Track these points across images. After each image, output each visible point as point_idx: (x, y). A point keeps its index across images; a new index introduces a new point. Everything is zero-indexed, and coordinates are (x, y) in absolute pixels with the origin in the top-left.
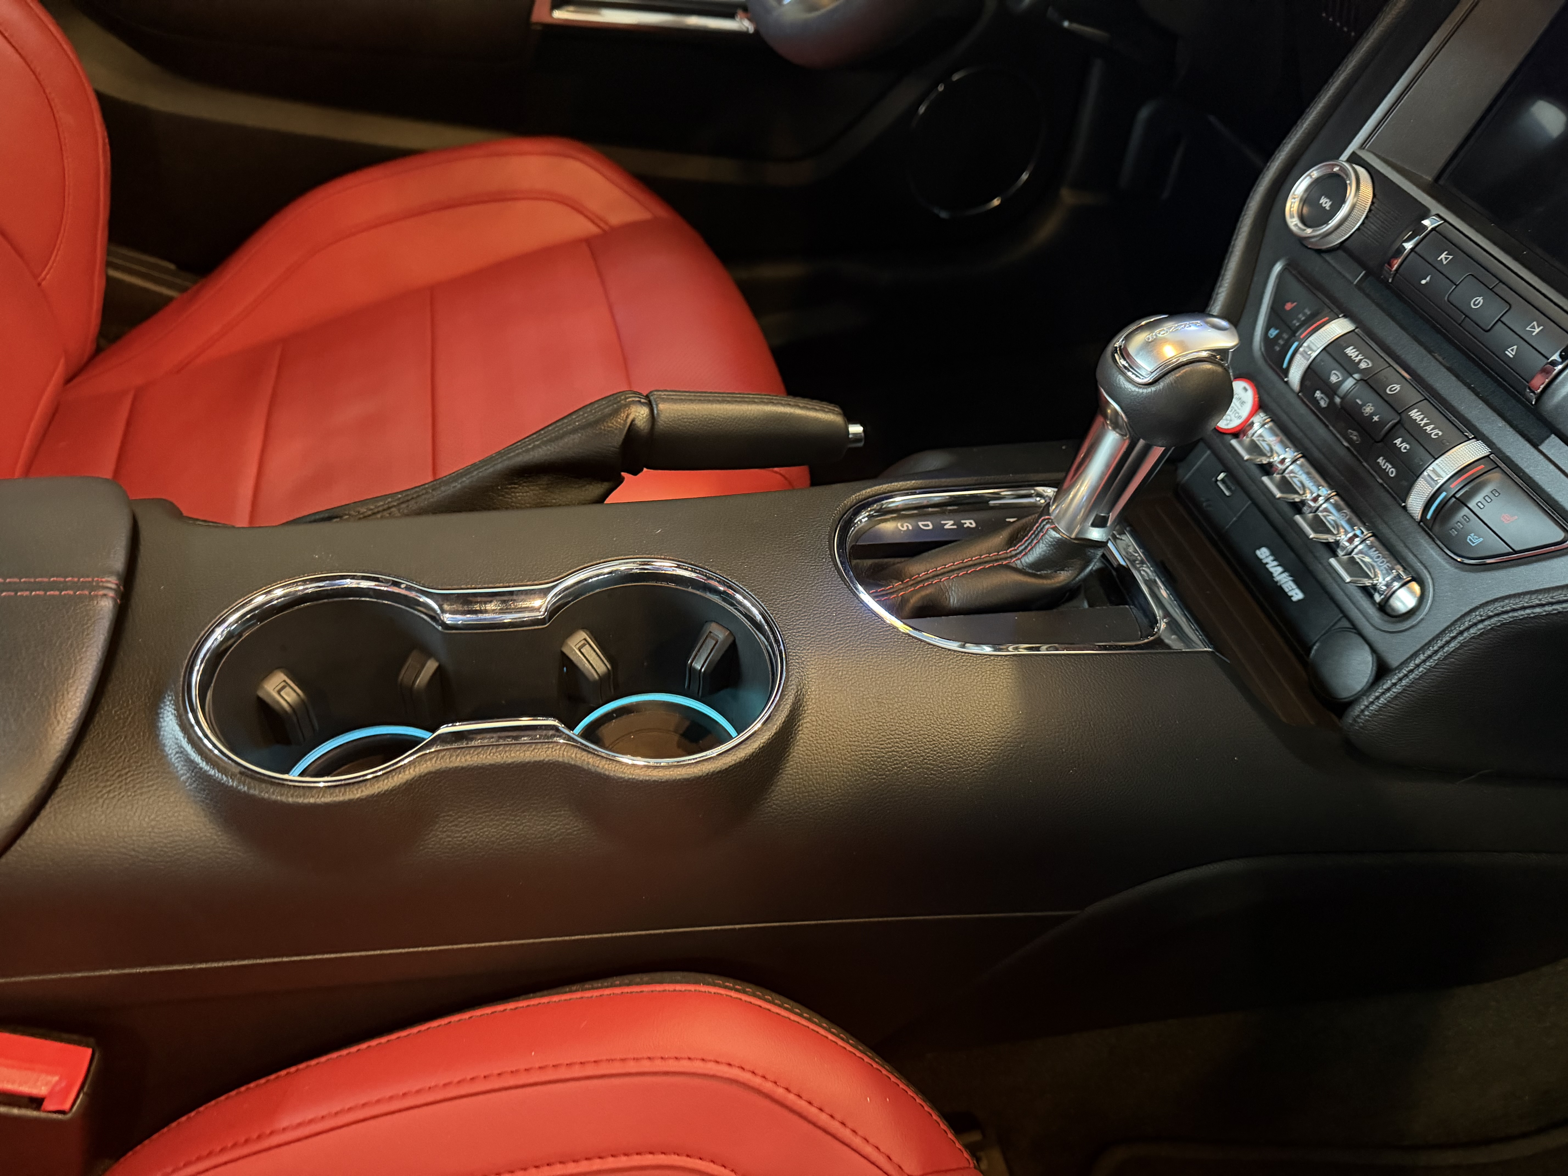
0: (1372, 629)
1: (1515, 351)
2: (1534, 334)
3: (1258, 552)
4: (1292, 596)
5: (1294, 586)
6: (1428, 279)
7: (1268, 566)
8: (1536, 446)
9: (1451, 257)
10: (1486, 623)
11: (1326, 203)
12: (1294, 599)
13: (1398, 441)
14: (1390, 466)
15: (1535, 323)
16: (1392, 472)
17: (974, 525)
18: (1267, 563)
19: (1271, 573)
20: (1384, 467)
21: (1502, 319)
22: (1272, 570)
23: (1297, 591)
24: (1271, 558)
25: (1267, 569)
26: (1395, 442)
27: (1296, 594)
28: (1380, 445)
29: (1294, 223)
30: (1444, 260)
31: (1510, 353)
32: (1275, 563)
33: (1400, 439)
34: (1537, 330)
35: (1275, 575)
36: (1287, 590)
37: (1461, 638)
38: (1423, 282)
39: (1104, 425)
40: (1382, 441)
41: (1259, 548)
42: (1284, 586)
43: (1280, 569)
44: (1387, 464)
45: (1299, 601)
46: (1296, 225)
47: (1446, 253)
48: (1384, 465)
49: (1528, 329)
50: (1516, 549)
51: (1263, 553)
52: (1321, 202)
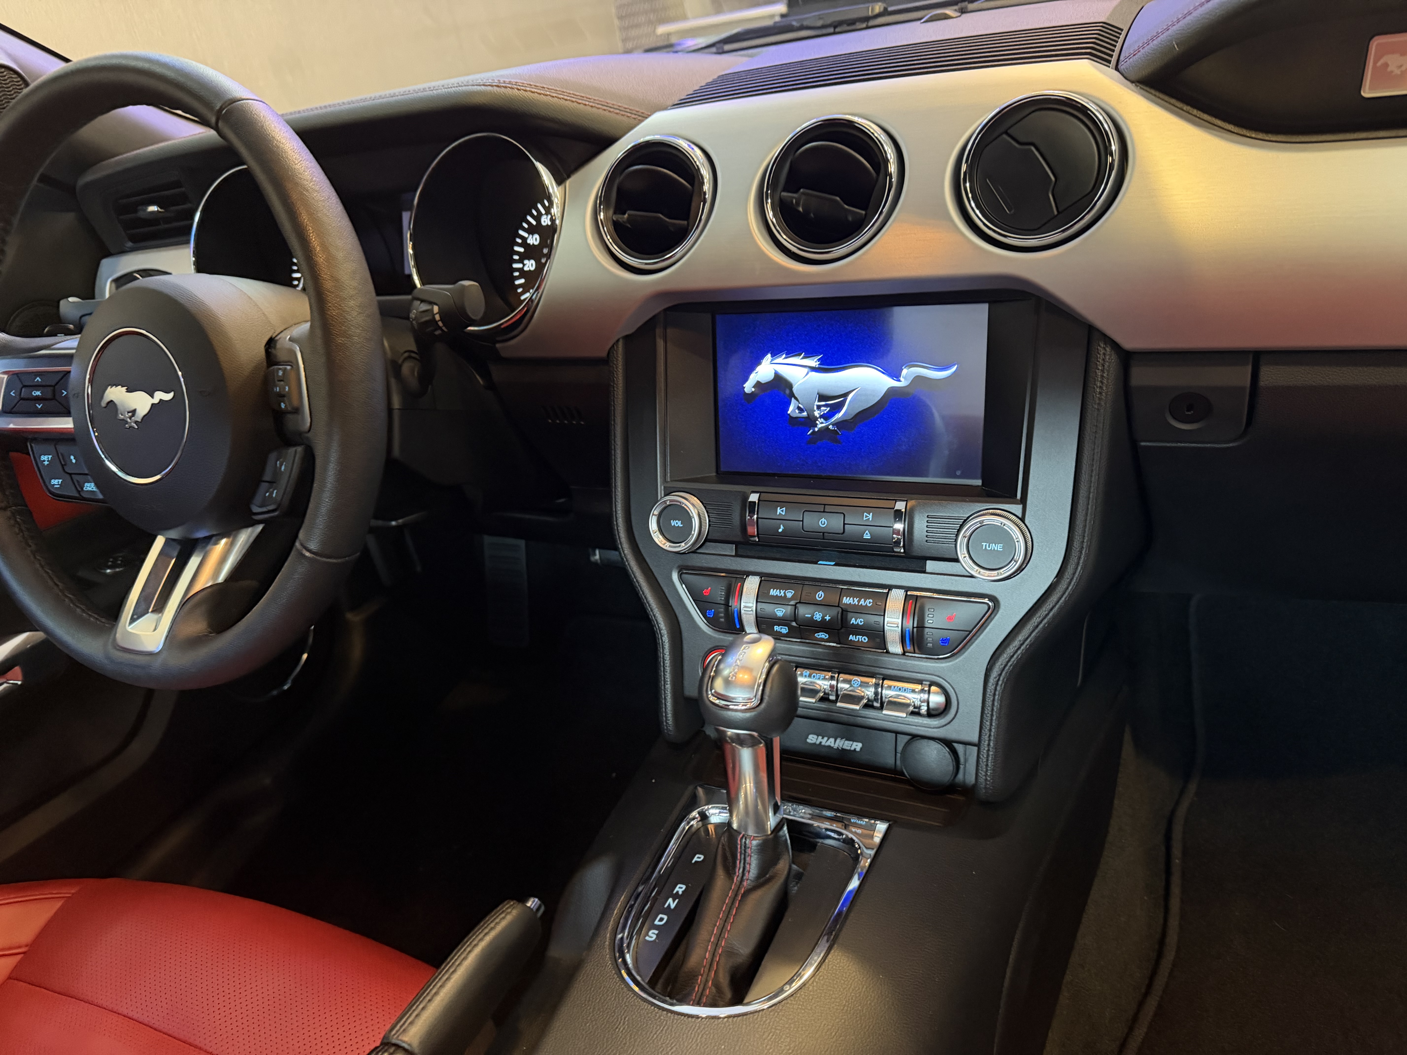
0: (935, 730)
1: (868, 533)
2: (870, 520)
3: (808, 741)
4: (855, 749)
5: (851, 743)
6: (782, 527)
7: (823, 744)
8: (924, 572)
9: (784, 509)
10: (1001, 679)
11: (677, 523)
12: (858, 749)
13: (853, 621)
14: (860, 637)
15: (865, 514)
16: (865, 639)
17: (684, 887)
18: (821, 742)
19: (829, 747)
20: (857, 640)
21: (846, 522)
22: (828, 744)
23: (855, 744)
24: (820, 737)
25: (824, 746)
26: (851, 623)
27: (857, 745)
28: (843, 630)
29: (666, 546)
30: (781, 512)
31: (867, 536)
32: (826, 739)
33: (853, 619)
34: (870, 516)
35: (832, 745)
36: (848, 748)
37: (997, 697)
38: (780, 530)
39: (733, 749)
40: (842, 627)
41: (807, 738)
42: (845, 747)
43: (832, 740)
44: (857, 637)
45: (861, 749)
46: (670, 546)
47: (779, 508)
48: (856, 638)
49: (864, 519)
50: (970, 629)
51: (812, 739)
52: (673, 525)
